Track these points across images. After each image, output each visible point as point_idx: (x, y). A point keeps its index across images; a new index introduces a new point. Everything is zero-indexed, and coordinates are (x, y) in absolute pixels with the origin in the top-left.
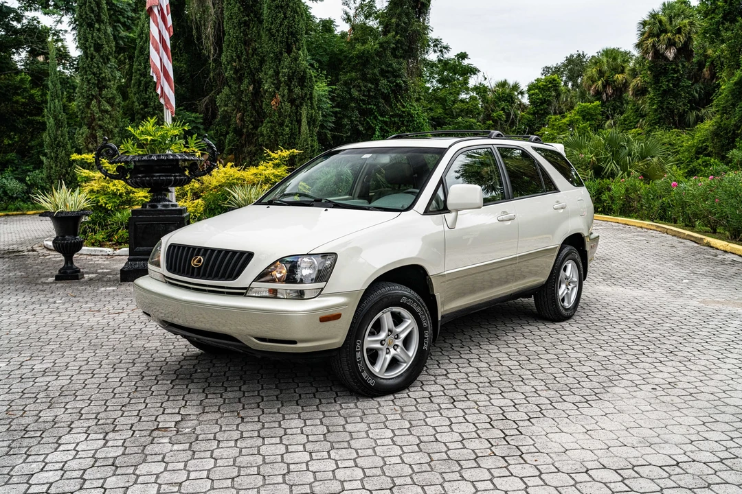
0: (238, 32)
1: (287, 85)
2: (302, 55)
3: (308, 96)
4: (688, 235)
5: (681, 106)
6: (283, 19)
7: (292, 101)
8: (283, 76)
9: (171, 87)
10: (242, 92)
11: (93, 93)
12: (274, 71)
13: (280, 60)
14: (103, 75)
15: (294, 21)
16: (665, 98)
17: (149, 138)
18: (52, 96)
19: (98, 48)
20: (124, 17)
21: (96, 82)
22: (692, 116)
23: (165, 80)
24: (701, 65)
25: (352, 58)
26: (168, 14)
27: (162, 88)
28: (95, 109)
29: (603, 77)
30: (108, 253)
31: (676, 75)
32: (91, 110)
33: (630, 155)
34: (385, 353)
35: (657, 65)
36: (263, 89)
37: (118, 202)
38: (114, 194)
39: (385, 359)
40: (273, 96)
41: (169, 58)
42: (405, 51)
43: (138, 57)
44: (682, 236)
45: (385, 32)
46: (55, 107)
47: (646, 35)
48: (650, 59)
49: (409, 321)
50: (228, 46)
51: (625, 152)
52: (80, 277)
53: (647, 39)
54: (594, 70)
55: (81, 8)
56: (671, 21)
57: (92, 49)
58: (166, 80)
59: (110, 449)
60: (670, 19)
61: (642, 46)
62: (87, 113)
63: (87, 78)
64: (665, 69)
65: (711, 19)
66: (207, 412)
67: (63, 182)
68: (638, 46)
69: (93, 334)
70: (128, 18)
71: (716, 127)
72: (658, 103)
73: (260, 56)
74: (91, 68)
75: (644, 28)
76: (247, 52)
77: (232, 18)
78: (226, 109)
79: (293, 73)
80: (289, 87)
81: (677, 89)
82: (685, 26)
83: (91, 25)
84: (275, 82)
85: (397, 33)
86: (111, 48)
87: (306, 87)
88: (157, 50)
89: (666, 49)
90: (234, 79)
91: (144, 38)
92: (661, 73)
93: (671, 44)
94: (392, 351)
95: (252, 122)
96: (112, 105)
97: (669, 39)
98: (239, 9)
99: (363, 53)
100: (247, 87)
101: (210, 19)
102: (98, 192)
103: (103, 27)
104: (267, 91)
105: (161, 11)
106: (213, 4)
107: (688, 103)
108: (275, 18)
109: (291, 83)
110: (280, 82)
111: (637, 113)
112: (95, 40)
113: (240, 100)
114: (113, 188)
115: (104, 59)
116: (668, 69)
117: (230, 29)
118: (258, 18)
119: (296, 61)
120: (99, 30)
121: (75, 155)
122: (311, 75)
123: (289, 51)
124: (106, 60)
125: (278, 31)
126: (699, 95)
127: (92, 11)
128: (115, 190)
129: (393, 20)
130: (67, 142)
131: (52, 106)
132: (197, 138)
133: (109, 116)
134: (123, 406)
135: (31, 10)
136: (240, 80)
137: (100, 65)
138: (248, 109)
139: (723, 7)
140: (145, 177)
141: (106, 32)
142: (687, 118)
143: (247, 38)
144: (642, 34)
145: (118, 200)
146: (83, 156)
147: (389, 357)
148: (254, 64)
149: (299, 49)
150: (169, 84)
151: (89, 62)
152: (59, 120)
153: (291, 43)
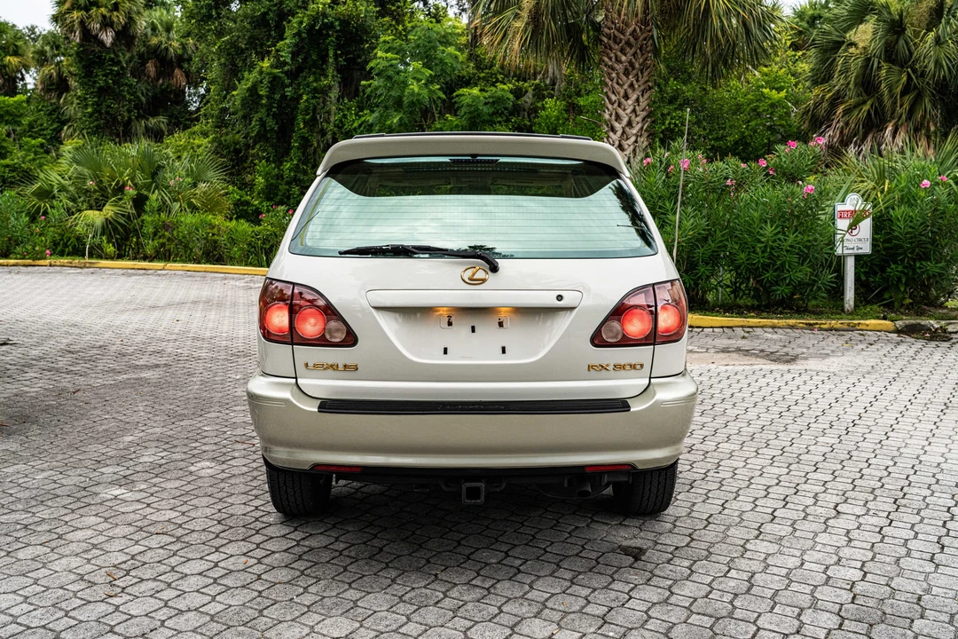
5: (125, 111)
16: (102, 99)
22: (138, 127)
24: (144, 58)
31: (116, 69)
35: (88, 51)
47: (67, 5)
48: (78, 40)
53: (69, 11)
61: (62, 20)
64: (100, 57)
68: (55, 19)
72: (93, 105)
81: (119, 88)
82: (123, 2)
89: (101, 29)
92: (95, 63)
93: (106, 23)
97: (104, 16)
107: (134, 108)
111: (54, 117)
116: (105, 59)
126: (146, 98)
142: (134, 128)
144: (60, 3)
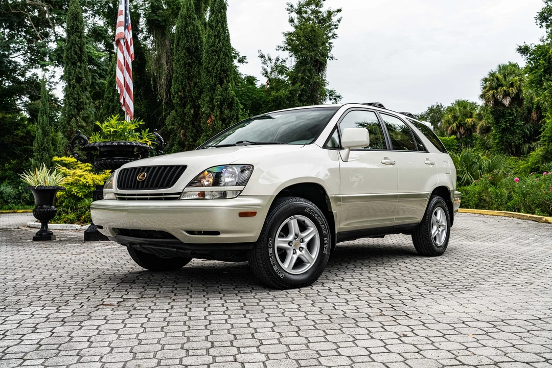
0: (184, 70)
1: (219, 108)
2: (231, 86)
3: (235, 117)
4: (530, 217)
5: (516, 140)
6: (217, 60)
7: (223, 120)
8: (217, 102)
9: (131, 98)
10: (185, 114)
11: (73, 113)
12: (210, 98)
13: (214, 90)
14: (82, 100)
15: (225, 62)
16: (504, 134)
17: (112, 130)
18: (42, 113)
19: (79, 80)
20: (100, 69)
21: (76, 105)
22: (526, 147)
23: (126, 93)
24: (530, 111)
25: (269, 102)
26: (131, 45)
27: (124, 99)
28: (74, 125)
29: (457, 120)
30: (77, 228)
32: (70, 125)
33: (480, 168)
34: (292, 252)
35: (497, 110)
36: (201, 111)
37: (87, 191)
38: (84, 185)
39: (292, 258)
40: (209, 116)
41: (130, 77)
42: (309, 97)
43: (108, 88)
44: (525, 218)
45: (293, 84)
46: (43, 121)
47: (487, 89)
48: (492, 106)
49: (312, 229)
50: (176, 81)
51: (476, 167)
52: (52, 238)
53: (488, 91)
54: (450, 116)
55: (67, 52)
56: (505, 78)
57: (74, 81)
58: (128, 93)
59: (61, 313)
60: (505, 77)
61: (485, 96)
62: (68, 128)
63: (69, 102)
64: (503, 113)
65: (535, 73)
66: (145, 298)
67: (44, 165)
68: (482, 96)
69: (58, 263)
70: (103, 70)
71: (544, 152)
72: (499, 138)
73: (200, 88)
74: (72, 95)
75: (485, 83)
76: (190, 85)
77: (179, 61)
78: (173, 127)
79: (224, 99)
80: (221, 109)
81: (513, 128)
82: (516, 82)
83: (74, 64)
84: (211, 106)
85: (302, 84)
86: (89, 80)
87: (233, 110)
88: (122, 70)
89: (503, 98)
90: (180, 105)
91: (114, 75)
92: (500, 116)
93: (506, 94)
94: (298, 252)
95: (192, 137)
96: (87, 122)
97: (505, 91)
98: (185, 54)
99: (277, 98)
100: (189, 110)
101: (164, 72)
102: (72, 184)
103: (83, 65)
104: (204, 113)
105: (126, 43)
106: (166, 62)
107: (522, 138)
108: (211, 60)
109: (222, 106)
110: (214, 106)
111: (484, 146)
112: (77, 74)
113: (184, 121)
114: (83, 181)
115: (82, 89)
116: (506, 113)
117: (178, 68)
118: (199, 61)
119: (226, 91)
120: (80, 67)
121: (56, 157)
122: (237, 102)
123: (221, 83)
124: (84, 89)
125: (213, 69)
126: (530, 132)
127: (76, 53)
128: (85, 182)
129: (300, 75)
130: (50, 148)
131: (41, 120)
132: (149, 132)
133: (84, 130)
134: (76, 295)
135: (32, 68)
136: (184, 106)
137: (79, 93)
138: (190, 127)
139: (544, 64)
140: (108, 159)
141: (85, 69)
142: (522, 149)
143: (190, 75)
144: (485, 88)
145: (87, 190)
146: (62, 159)
147: (295, 257)
148: (195, 93)
149: (229, 82)
150: (130, 95)
151: (72, 90)
152: (46, 131)
153: (223, 78)
